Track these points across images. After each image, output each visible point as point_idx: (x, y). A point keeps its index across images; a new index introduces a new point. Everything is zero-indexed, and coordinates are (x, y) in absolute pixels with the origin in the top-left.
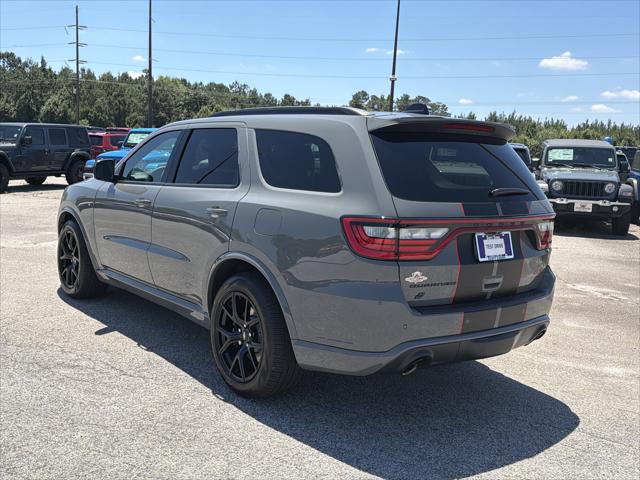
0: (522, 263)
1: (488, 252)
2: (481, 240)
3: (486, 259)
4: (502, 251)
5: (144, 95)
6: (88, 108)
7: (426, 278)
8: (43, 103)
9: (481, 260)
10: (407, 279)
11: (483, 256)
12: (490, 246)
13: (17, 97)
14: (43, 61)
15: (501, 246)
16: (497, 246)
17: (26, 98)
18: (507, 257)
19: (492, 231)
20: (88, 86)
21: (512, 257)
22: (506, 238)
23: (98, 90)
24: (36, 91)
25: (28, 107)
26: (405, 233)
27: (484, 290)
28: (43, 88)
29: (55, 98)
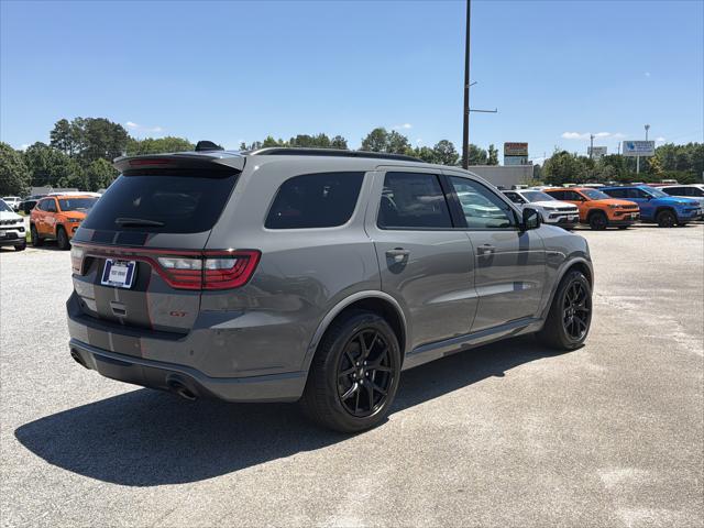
0: (147, 296)
1: (112, 277)
2: (110, 265)
4: (123, 279)
9: (103, 283)
11: (106, 279)
12: (114, 273)
15: (123, 274)
16: (121, 274)
18: (125, 286)
19: (122, 259)
21: (129, 286)
22: (130, 267)
27: (114, 313)
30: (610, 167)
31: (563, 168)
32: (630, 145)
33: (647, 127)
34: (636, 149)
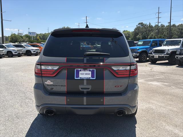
0: (104, 81)
2: (78, 71)
3: (79, 78)
5: (178, 30)
6: (161, 35)
7: (53, 83)
8: (149, 35)
10: (45, 83)
12: (82, 74)
13: (142, 34)
14: (150, 24)
15: (89, 74)
16: (86, 74)
17: (144, 34)
18: (91, 79)
20: (162, 29)
22: (92, 71)
23: (165, 30)
24: (147, 32)
25: (145, 36)
26: (43, 67)
27: (81, 90)
28: (149, 31)
29: (152, 33)
30: (27, 38)
31: (14, 38)
32: (30, 33)
33: (29, 29)
34: (31, 34)
